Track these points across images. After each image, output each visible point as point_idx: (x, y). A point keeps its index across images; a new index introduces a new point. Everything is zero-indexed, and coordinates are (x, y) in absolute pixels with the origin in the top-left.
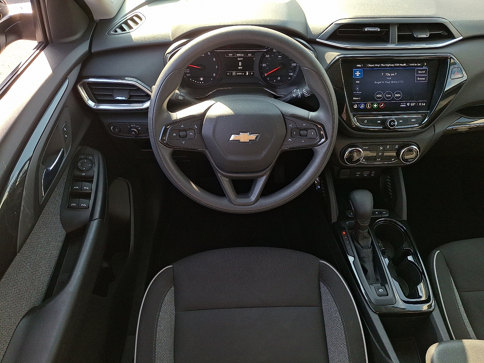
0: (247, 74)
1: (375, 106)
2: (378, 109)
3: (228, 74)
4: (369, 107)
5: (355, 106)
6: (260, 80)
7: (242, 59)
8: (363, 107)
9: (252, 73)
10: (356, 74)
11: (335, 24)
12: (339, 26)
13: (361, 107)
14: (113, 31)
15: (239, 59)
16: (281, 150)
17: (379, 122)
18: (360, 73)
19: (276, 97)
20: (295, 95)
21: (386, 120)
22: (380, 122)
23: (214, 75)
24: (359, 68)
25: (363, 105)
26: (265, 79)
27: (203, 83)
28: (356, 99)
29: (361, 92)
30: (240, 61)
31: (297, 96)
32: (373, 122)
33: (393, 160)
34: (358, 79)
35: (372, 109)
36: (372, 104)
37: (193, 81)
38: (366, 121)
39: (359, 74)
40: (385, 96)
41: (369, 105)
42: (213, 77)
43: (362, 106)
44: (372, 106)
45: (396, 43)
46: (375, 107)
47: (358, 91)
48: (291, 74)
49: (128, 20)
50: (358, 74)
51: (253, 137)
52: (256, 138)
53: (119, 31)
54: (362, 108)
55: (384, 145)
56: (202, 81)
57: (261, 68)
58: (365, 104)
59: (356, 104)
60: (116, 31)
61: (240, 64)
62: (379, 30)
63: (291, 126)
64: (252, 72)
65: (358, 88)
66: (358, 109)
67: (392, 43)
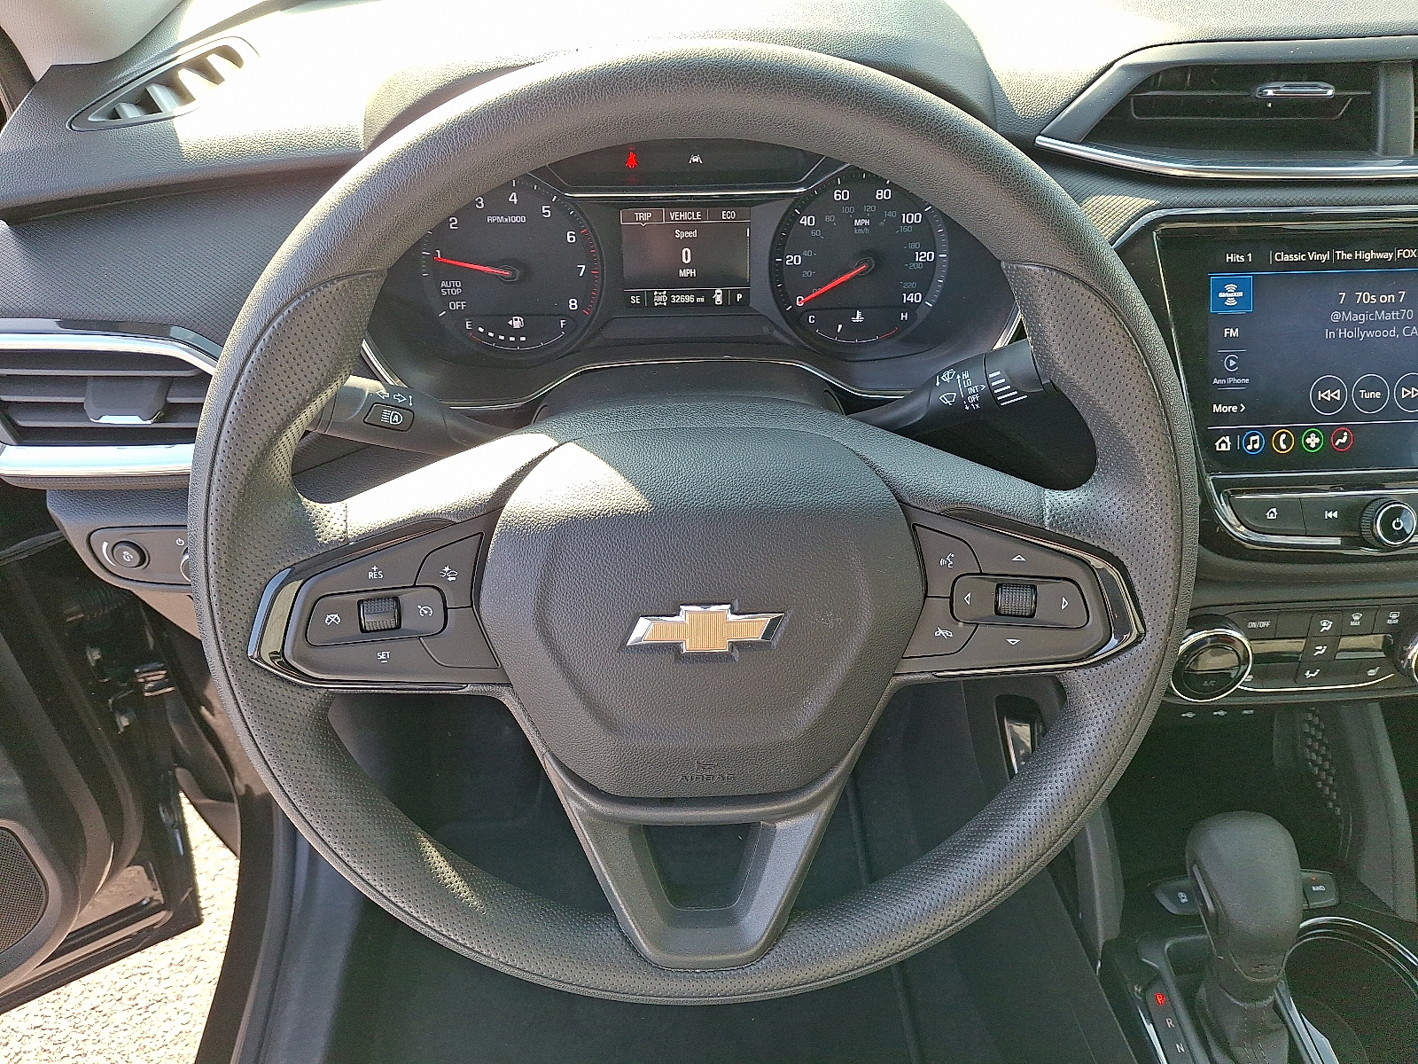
0: (719, 299)
1: (1313, 441)
2: (1328, 457)
3: (635, 300)
4: (1284, 447)
5: (1224, 442)
6: (777, 328)
7: (694, 234)
8: (1257, 446)
9: (739, 296)
10: (1221, 295)
11: (1124, 68)
12: (1139, 77)
13: (1250, 447)
14: (98, 115)
15: (679, 234)
16: (894, 681)
17: (1330, 515)
18: (1241, 294)
19: (852, 406)
20: (950, 398)
21: (1366, 504)
22: (1335, 515)
23: (573, 304)
24: (1235, 267)
25: (1257, 437)
26: (795, 319)
27: (523, 339)
28: (1227, 409)
29: (1247, 381)
30: (687, 242)
31: (960, 403)
32: (1307, 518)
33: (1372, 673)
34: (1230, 321)
35: (1300, 458)
36: (1298, 432)
37: (481, 330)
38: (1272, 515)
39: (1235, 295)
40: (1357, 394)
41: (1283, 437)
42: (567, 314)
43: (1255, 443)
44: (1298, 442)
45: (1407, 152)
46: (1313, 446)
47: (1231, 375)
48: (912, 298)
49: (179, 66)
50: (1231, 294)
51: (753, 627)
52: (768, 633)
53: (131, 112)
54: (1254, 450)
55: (1339, 611)
56: (517, 333)
57: (777, 272)
58: (1267, 434)
59: (1226, 433)
60: (115, 115)
61: (686, 255)
62: (1330, 92)
63: (947, 561)
64: (739, 291)
65: (1233, 359)
66: (1237, 459)
67: (1388, 153)
